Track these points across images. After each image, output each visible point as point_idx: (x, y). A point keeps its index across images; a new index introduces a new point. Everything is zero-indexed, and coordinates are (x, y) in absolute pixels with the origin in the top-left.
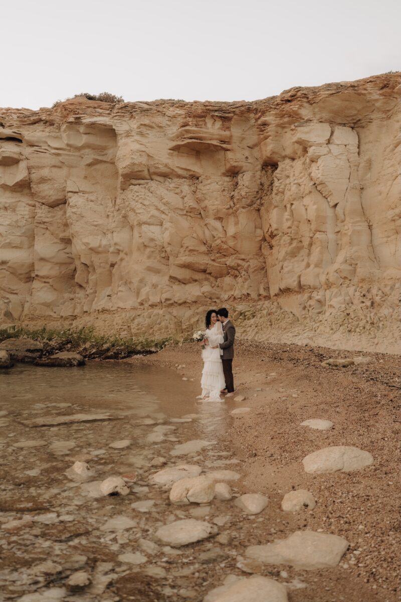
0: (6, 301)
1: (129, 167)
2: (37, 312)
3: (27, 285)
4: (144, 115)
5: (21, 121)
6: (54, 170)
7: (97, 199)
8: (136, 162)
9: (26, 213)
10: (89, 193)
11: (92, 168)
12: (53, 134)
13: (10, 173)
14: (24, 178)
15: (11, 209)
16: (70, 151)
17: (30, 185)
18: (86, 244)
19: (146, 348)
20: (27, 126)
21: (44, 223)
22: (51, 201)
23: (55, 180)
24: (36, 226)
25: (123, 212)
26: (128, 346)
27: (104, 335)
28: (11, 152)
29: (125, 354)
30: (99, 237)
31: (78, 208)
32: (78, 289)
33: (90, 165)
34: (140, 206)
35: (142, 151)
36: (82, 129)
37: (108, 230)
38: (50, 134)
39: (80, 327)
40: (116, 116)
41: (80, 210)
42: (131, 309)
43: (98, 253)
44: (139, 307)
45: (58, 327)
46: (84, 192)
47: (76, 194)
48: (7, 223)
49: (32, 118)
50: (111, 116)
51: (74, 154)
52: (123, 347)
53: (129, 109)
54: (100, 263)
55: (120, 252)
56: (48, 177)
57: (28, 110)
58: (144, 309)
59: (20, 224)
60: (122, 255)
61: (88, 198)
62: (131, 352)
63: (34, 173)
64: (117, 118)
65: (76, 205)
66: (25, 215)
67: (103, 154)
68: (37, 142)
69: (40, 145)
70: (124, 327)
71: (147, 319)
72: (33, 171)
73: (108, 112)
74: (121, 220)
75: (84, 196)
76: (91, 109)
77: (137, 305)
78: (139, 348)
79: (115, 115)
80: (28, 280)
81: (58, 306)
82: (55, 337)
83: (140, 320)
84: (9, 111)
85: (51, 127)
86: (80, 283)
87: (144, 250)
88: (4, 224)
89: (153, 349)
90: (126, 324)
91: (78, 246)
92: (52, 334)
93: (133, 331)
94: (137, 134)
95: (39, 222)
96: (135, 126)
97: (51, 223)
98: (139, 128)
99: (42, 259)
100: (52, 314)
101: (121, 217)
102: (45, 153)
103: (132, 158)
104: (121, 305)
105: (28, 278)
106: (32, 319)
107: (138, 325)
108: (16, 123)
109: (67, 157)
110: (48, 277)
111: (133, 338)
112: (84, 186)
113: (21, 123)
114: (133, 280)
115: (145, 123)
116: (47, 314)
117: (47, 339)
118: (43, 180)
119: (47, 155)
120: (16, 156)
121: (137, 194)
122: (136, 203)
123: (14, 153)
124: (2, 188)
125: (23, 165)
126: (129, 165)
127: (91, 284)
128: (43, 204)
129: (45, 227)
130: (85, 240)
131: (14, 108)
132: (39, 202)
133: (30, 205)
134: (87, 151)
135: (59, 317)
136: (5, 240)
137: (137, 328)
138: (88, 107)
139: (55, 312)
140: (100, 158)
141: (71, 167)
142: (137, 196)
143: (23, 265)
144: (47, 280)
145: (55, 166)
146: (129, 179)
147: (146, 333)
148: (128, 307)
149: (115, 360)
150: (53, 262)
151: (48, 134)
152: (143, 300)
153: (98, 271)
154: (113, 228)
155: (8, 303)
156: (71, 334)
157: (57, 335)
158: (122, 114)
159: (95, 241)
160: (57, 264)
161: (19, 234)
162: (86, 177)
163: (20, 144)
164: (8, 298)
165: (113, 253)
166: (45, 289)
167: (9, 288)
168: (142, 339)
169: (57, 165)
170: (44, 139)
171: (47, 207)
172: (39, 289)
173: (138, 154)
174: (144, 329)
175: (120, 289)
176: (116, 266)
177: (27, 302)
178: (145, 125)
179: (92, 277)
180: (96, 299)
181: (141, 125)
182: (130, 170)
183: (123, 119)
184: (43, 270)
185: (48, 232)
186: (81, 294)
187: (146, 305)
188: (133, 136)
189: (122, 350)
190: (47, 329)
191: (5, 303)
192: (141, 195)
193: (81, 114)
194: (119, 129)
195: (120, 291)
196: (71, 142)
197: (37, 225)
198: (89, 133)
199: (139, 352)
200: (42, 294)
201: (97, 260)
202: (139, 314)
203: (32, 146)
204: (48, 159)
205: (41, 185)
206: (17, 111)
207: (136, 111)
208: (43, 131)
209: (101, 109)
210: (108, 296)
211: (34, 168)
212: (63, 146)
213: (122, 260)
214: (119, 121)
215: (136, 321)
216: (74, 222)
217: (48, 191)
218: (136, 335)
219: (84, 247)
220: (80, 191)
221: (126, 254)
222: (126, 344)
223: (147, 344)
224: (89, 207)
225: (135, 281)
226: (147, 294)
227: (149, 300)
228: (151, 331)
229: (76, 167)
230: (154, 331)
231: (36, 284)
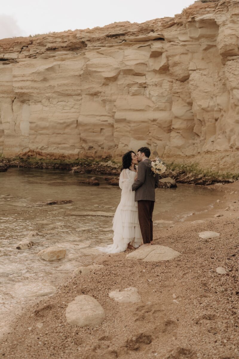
0: (155, 145)
1: (223, 48)
2: (172, 152)
3: (169, 134)
4: (235, 7)
5: (163, 26)
6: (183, 56)
7: (209, 73)
8: (227, 43)
9: (168, 87)
10: (203, 69)
11: (208, 51)
12: (182, 32)
13: (158, 62)
14: (165, 64)
15: (159, 86)
16: (192, 41)
17: (168, 68)
18: (200, 106)
19: (226, 179)
20: (167, 29)
21: (177, 93)
22: (181, 78)
23: (182, 63)
24: (173, 96)
25: (223, 81)
26: (214, 177)
27: (202, 169)
28: (156, 48)
29: (210, 182)
30: (208, 100)
31: (195, 81)
32: (196, 137)
33: (206, 49)
34: (232, 75)
35: (233, 35)
36: (197, 25)
37: (214, 95)
38: (181, 32)
39: (193, 163)
40: (217, 12)
41: (196, 82)
42: (224, 151)
43: (207, 111)
44: (229, 150)
45: (181, 162)
46: (200, 69)
47: (195, 72)
48: (157, 94)
49: (169, 23)
50: (215, 12)
51: (195, 43)
52: (210, 177)
53: (226, 4)
54: (209, 119)
55: (222, 111)
56: (178, 62)
57: (168, 18)
58: (233, 151)
59: (165, 95)
60: (222, 112)
61: (202, 73)
62: (214, 181)
63: (170, 60)
64: (218, 12)
65: (193, 79)
66: (167, 88)
67: (213, 40)
68: (173, 38)
69: (174, 40)
70: (215, 164)
71: (232, 158)
72: (170, 58)
73: (214, 9)
74: (222, 87)
75: (199, 72)
76: (203, 9)
77: (228, 148)
78: (220, 178)
79: (217, 10)
80: (169, 131)
81: (185, 148)
82: (177, 169)
83: (227, 159)
84: (157, 21)
85: (181, 27)
86: (197, 133)
87: (235, 108)
88: (155, 95)
89: (231, 180)
90: (216, 162)
91: (195, 108)
92: (175, 167)
93: (220, 166)
94: (230, 22)
95: (174, 92)
96: (229, 17)
97: (182, 93)
98: (231, 17)
99: (176, 117)
100: (181, 154)
101: (221, 85)
102: (177, 45)
103: (225, 41)
104: (218, 148)
105: (169, 130)
106: (168, 157)
107: (225, 162)
108: (160, 28)
109: (191, 46)
110: (179, 129)
111: (220, 171)
112: (201, 65)
113: (163, 27)
114: (227, 131)
115: (235, 13)
116: (178, 153)
117: (172, 170)
118: (175, 64)
119: (178, 46)
120: (159, 50)
121: (230, 67)
122: (230, 74)
123: (159, 48)
124: (154, 72)
125: (164, 55)
126: (223, 46)
127: (203, 133)
128: (177, 80)
129: (178, 95)
130: (199, 103)
131: (160, 18)
132: (175, 79)
133: (170, 82)
134: (203, 40)
135: (185, 155)
136: (156, 106)
137: (223, 164)
138: (201, 8)
139: (183, 153)
140: (211, 44)
141: (193, 53)
142: (231, 68)
143: (166, 122)
144: (179, 131)
145: (183, 54)
146: (226, 57)
147: (229, 168)
148: (222, 150)
149: (203, 186)
150: (183, 119)
151: (179, 32)
152: (231, 145)
153: (207, 124)
154: (217, 93)
155: (156, 146)
156: (186, 168)
157: (178, 167)
158: (221, 9)
159: (205, 103)
160: (185, 120)
161: (164, 101)
162: (203, 59)
163: (164, 42)
164: (156, 143)
165: (216, 111)
166: (178, 137)
167: (157, 137)
168: (225, 172)
169: (184, 52)
170: (176, 36)
171: (180, 82)
172: (174, 137)
173: (229, 37)
174: (228, 165)
175: (219, 137)
176: (218, 120)
177: (167, 145)
178: (235, 14)
179: (204, 129)
180: (205, 144)
181: (233, 15)
182: (224, 50)
183: (223, 13)
184: (177, 125)
185: (180, 99)
186: (197, 140)
187: (234, 148)
188: (227, 24)
189: (208, 179)
190: (174, 163)
191: (154, 146)
192: (233, 68)
193: (196, 14)
194: (219, 21)
195: (219, 138)
196: (192, 35)
197: (173, 94)
198: (202, 27)
199: (220, 182)
200: (176, 140)
201: (206, 116)
202: (227, 155)
203: (170, 42)
204: (179, 49)
205: (174, 68)
206: (161, 20)
207: (231, 5)
208: (176, 30)
209: (210, 8)
210: (212, 141)
211: (170, 57)
212: (188, 39)
213: (222, 116)
214: (219, 15)
215: (224, 160)
216: (192, 91)
217: (178, 71)
218: (222, 169)
219: (198, 108)
220: (197, 69)
221: (225, 112)
222: (213, 175)
223: (227, 176)
224: (202, 79)
225: (228, 131)
226: (235, 140)
227: (236, 145)
228: (232, 167)
229: (197, 52)
230: (235, 167)
231: (173, 134)
